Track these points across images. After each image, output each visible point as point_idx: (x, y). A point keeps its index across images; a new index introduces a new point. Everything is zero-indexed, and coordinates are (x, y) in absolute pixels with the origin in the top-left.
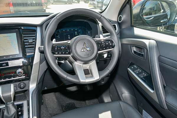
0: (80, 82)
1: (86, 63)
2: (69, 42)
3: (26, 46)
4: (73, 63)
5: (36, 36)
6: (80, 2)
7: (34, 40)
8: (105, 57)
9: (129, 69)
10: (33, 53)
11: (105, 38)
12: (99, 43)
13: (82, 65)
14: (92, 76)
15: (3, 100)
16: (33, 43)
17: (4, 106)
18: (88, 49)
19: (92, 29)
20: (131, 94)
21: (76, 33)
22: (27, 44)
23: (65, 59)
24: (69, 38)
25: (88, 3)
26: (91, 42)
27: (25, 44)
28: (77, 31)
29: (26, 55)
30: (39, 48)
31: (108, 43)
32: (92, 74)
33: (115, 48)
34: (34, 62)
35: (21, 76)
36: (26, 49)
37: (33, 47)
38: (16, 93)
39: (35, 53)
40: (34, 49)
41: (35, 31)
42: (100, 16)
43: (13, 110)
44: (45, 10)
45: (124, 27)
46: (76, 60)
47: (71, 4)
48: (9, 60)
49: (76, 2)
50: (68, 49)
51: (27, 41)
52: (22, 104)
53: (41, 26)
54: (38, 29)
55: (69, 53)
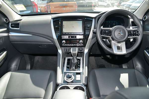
0: (114, 53)
1: (119, 42)
2: (111, 29)
3: (86, 29)
4: (111, 41)
5: (92, 24)
6: (114, 7)
7: (90, 26)
8: (131, 41)
9: (145, 51)
10: (89, 33)
11: (134, 29)
12: (129, 32)
13: (116, 43)
14: (122, 51)
15: (72, 55)
16: (90, 27)
17: (72, 58)
18: (122, 34)
19: (124, 23)
20: (142, 67)
21: (114, 24)
22: (87, 27)
23: (106, 38)
24: (109, 27)
25: (119, 7)
26: (125, 30)
27: (86, 27)
28: (115, 23)
29: (85, 33)
30: (93, 30)
31: (135, 32)
32: (121, 49)
33: (139, 36)
34: (89, 38)
35: (81, 44)
36: (86, 30)
37: (89, 29)
38: (78, 53)
39: (90, 33)
40: (90, 30)
41: (92, 21)
42: (133, 15)
43: (76, 61)
44: (93, 10)
45: (146, 23)
46: (113, 40)
47: (108, 7)
48: (77, 35)
49: (112, 6)
50: (110, 33)
51: (87, 26)
52: (80, 59)
53: (95, 18)
54: (94, 20)
55: (110, 36)
